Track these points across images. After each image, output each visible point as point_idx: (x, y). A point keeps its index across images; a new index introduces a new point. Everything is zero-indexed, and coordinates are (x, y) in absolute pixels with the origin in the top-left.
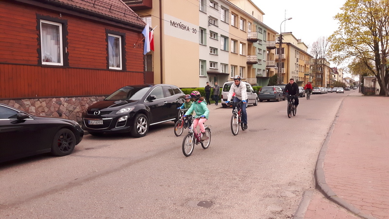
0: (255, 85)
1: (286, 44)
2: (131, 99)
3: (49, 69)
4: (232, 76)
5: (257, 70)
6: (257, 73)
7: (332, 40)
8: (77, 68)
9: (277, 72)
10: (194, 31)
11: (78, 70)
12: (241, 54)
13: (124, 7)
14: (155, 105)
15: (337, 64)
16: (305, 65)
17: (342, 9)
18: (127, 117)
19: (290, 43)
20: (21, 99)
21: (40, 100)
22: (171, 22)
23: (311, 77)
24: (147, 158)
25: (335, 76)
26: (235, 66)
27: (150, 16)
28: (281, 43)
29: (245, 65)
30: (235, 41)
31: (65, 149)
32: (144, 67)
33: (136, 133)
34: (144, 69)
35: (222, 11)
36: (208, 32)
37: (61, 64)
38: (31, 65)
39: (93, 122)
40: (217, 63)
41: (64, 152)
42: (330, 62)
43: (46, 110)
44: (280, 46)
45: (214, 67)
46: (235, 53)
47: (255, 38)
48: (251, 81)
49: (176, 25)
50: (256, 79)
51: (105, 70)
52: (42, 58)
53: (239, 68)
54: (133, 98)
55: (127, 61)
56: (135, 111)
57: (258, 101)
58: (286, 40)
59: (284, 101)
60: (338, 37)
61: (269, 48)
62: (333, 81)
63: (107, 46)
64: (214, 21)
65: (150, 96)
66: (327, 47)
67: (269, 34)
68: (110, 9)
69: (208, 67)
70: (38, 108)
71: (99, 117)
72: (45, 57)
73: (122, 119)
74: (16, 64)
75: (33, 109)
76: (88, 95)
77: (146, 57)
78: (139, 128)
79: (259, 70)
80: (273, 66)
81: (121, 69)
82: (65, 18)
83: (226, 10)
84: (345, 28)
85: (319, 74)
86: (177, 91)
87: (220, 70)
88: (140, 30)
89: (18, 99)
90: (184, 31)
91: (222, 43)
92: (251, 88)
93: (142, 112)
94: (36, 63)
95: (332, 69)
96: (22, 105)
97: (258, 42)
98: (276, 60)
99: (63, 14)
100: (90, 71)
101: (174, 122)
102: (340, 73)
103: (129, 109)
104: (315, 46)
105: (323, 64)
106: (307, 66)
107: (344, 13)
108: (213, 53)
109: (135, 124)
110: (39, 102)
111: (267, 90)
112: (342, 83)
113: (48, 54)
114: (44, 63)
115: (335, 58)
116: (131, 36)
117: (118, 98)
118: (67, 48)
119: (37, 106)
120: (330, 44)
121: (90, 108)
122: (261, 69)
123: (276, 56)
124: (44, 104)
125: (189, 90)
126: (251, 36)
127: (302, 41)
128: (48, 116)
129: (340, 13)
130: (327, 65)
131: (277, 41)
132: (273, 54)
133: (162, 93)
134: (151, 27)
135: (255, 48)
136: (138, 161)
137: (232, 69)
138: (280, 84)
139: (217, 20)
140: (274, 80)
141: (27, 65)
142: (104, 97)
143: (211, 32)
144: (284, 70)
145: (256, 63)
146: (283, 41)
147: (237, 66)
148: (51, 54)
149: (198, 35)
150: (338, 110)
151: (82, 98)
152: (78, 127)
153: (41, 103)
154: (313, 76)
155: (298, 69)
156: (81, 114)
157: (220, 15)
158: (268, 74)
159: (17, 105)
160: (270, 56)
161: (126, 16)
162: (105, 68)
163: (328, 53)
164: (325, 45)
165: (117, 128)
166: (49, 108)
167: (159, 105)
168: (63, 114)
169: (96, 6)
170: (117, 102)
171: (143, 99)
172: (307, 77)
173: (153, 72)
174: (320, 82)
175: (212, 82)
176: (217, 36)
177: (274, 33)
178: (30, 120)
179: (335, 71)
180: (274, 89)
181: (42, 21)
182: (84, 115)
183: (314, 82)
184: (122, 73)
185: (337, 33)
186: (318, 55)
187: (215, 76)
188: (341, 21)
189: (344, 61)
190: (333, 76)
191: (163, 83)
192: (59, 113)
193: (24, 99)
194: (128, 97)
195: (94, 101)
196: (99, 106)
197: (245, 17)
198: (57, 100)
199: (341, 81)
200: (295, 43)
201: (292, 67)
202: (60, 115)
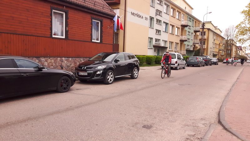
0: (185, 55)
1: (207, 29)
2: (104, 61)
3: (57, 40)
4: (169, 49)
5: (186, 45)
6: (186, 47)
7: (239, 28)
8: (73, 40)
9: (200, 47)
10: (146, 19)
11: (74, 41)
12: (176, 34)
13: (103, 3)
14: (119, 65)
15: (241, 44)
16: (219, 44)
17: (246, 7)
18: (102, 71)
19: (209, 29)
20: (39, 57)
21: (50, 58)
22: (132, 13)
23: (223, 52)
24: (113, 97)
25: (240, 52)
26: (172, 43)
27: (119, 8)
28: (203, 28)
29: (179, 42)
30: (173, 26)
31: (65, 89)
32: (114, 41)
33: (107, 82)
34: (113, 43)
35: (165, 7)
36: (155, 20)
37: (64, 37)
38: (46, 37)
39: (82, 73)
40: (160, 40)
41: (64, 90)
42: (237, 42)
43: (54, 64)
44: (203, 30)
45: (158, 42)
46: (172, 34)
47: (186, 24)
48: (182, 53)
49: (135, 15)
50: (186, 51)
51: (90, 42)
52: (53, 33)
53: (174, 44)
54: (106, 60)
55: (103, 37)
56: (107, 68)
57: (186, 66)
58: (207, 26)
59: (203, 67)
60: (243, 26)
61: (196, 32)
62: (238, 55)
63: (92, 27)
64: (160, 13)
65: (116, 59)
66: (235, 33)
67: (195, 22)
68: (94, 4)
69: (154, 42)
70: (49, 63)
71: (85, 71)
72: (55, 33)
73: (99, 73)
74: (38, 36)
75: (46, 64)
76: (79, 57)
77: (115, 34)
78: (109, 79)
79: (188, 45)
80: (198, 43)
81: (99, 41)
82: (67, 9)
83: (168, 6)
84: (248, 20)
85: (229, 50)
86: (133, 57)
87: (162, 44)
88: (112, 18)
89: (38, 57)
90: (140, 18)
91: (164, 27)
92: (182, 57)
93: (111, 69)
94: (49, 36)
95: (238, 47)
96: (40, 61)
97: (188, 27)
98: (200, 40)
99: (66, 7)
100: (81, 42)
101: (130, 76)
102: (243, 50)
103: (103, 67)
104: (227, 31)
105: (232, 44)
106: (220, 44)
107: (248, 10)
108: (158, 33)
109: (106, 76)
110: (50, 59)
111: (192, 59)
112: (245, 57)
113: (56, 31)
114: (53, 36)
115: (240, 40)
116: (106, 21)
117: (97, 60)
118: (68, 27)
119: (49, 62)
120: (237, 30)
121: (80, 65)
122: (189, 45)
123: (200, 37)
124: (53, 61)
125: (141, 56)
126: (184, 23)
127: (218, 28)
128: (55, 68)
129: (245, 10)
130: (235, 44)
131: (201, 27)
132: (198, 35)
133: (124, 58)
134: (119, 16)
135: (186, 31)
136: (107, 99)
137: (170, 44)
138: (202, 56)
139: (161, 12)
140: (198, 53)
141: (44, 37)
142: (88, 59)
143: (157, 20)
144: (205, 47)
145: (186, 41)
146: (205, 27)
147: (173, 42)
148: (58, 31)
149: (148, 21)
150: (240, 75)
151: (76, 58)
152: (72, 76)
153: (51, 60)
154: (224, 51)
155: (214, 46)
156: (74, 68)
157: (163, 9)
158: (194, 48)
159: (37, 61)
160: (196, 37)
161: (104, 8)
162: (90, 41)
163: (235, 36)
164: (234, 31)
165: (95, 78)
166: (56, 64)
167: (121, 65)
168: (64, 68)
169: (86, 2)
170: (96, 62)
171: (112, 61)
172: (220, 51)
173: (119, 44)
174: (230, 55)
175: (156, 52)
176: (161, 23)
177: (199, 21)
178: (45, 70)
179: (240, 48)
180: (197, 59)
181: (53, 11)
182: (76, 69)
183: (225, 55)
184: (100, 44)
185: (242, 23)
186: (229, 37)
187: (158, 48)
188: (245, 15)
189: (247, 42)
190: (239, 52)
191: (125, 51)
192: (61, 67)
193: (41, 57)
194: (103, 59)
195: (82, 60)
196: (85, 64)
197: (180, 10)
198: (60, 59)
199: (244, 55)
200: (213, 29)
201: (211, 44)
202: (62, 68)
